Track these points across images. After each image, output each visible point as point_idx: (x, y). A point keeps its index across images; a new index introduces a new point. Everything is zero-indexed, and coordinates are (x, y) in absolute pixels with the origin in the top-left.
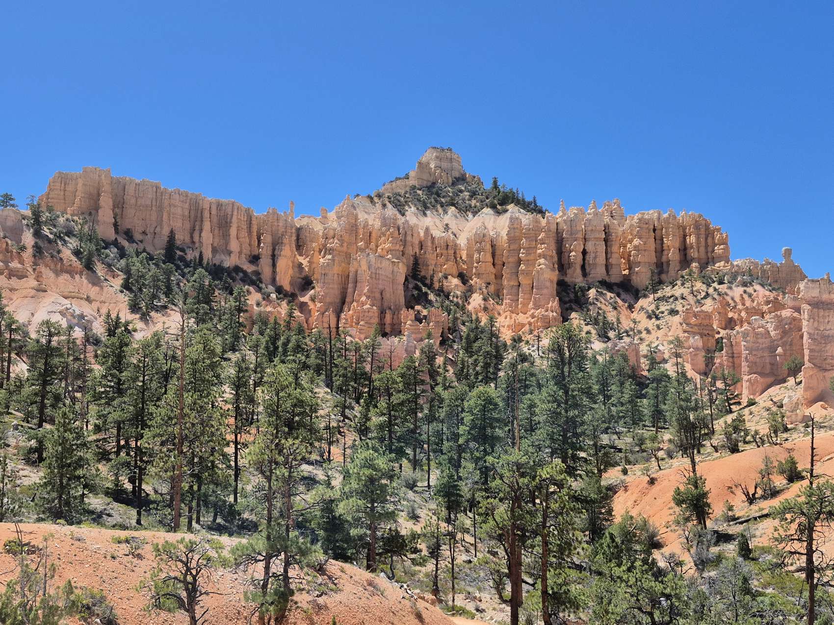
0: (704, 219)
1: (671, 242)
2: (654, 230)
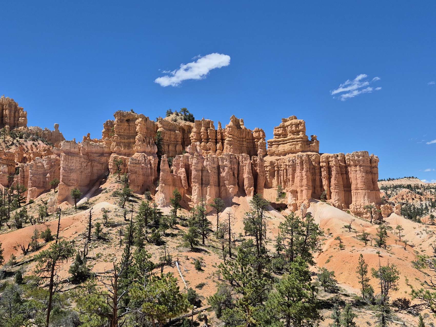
0: (14, 102)
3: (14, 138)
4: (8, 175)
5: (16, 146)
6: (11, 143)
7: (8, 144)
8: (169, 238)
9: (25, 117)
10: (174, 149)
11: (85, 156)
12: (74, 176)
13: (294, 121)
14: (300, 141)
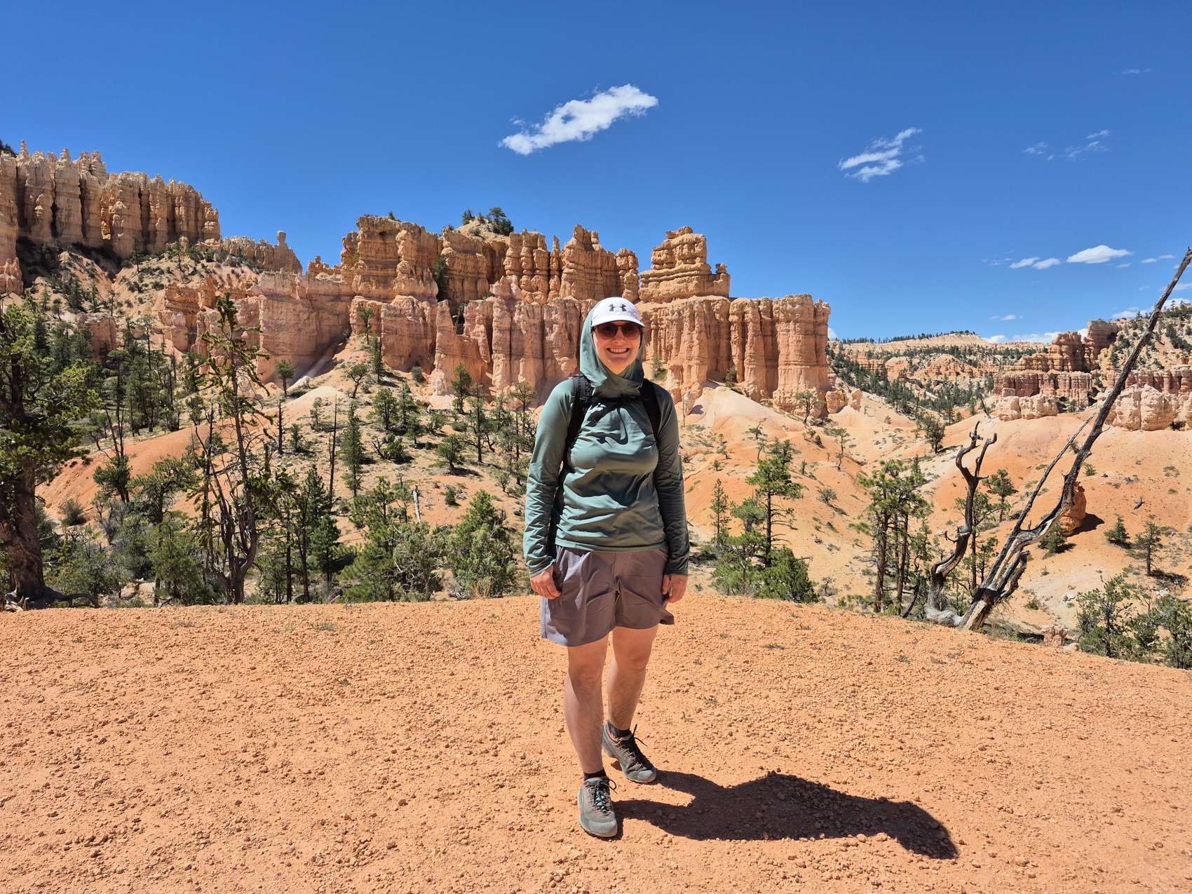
0: (194, 192)
1: (158, 210)
2: (140, 195)
3: (197, 262)
4: (186, 331)
5: (202, 276)
6: (191, 270)
7: (186, 273)
8: (422, 452)
9: (216, 220)
10: (472, 288)
11: (307, 302)
12: (284, 337)
13: (687, 237)
14: (695, 275)
